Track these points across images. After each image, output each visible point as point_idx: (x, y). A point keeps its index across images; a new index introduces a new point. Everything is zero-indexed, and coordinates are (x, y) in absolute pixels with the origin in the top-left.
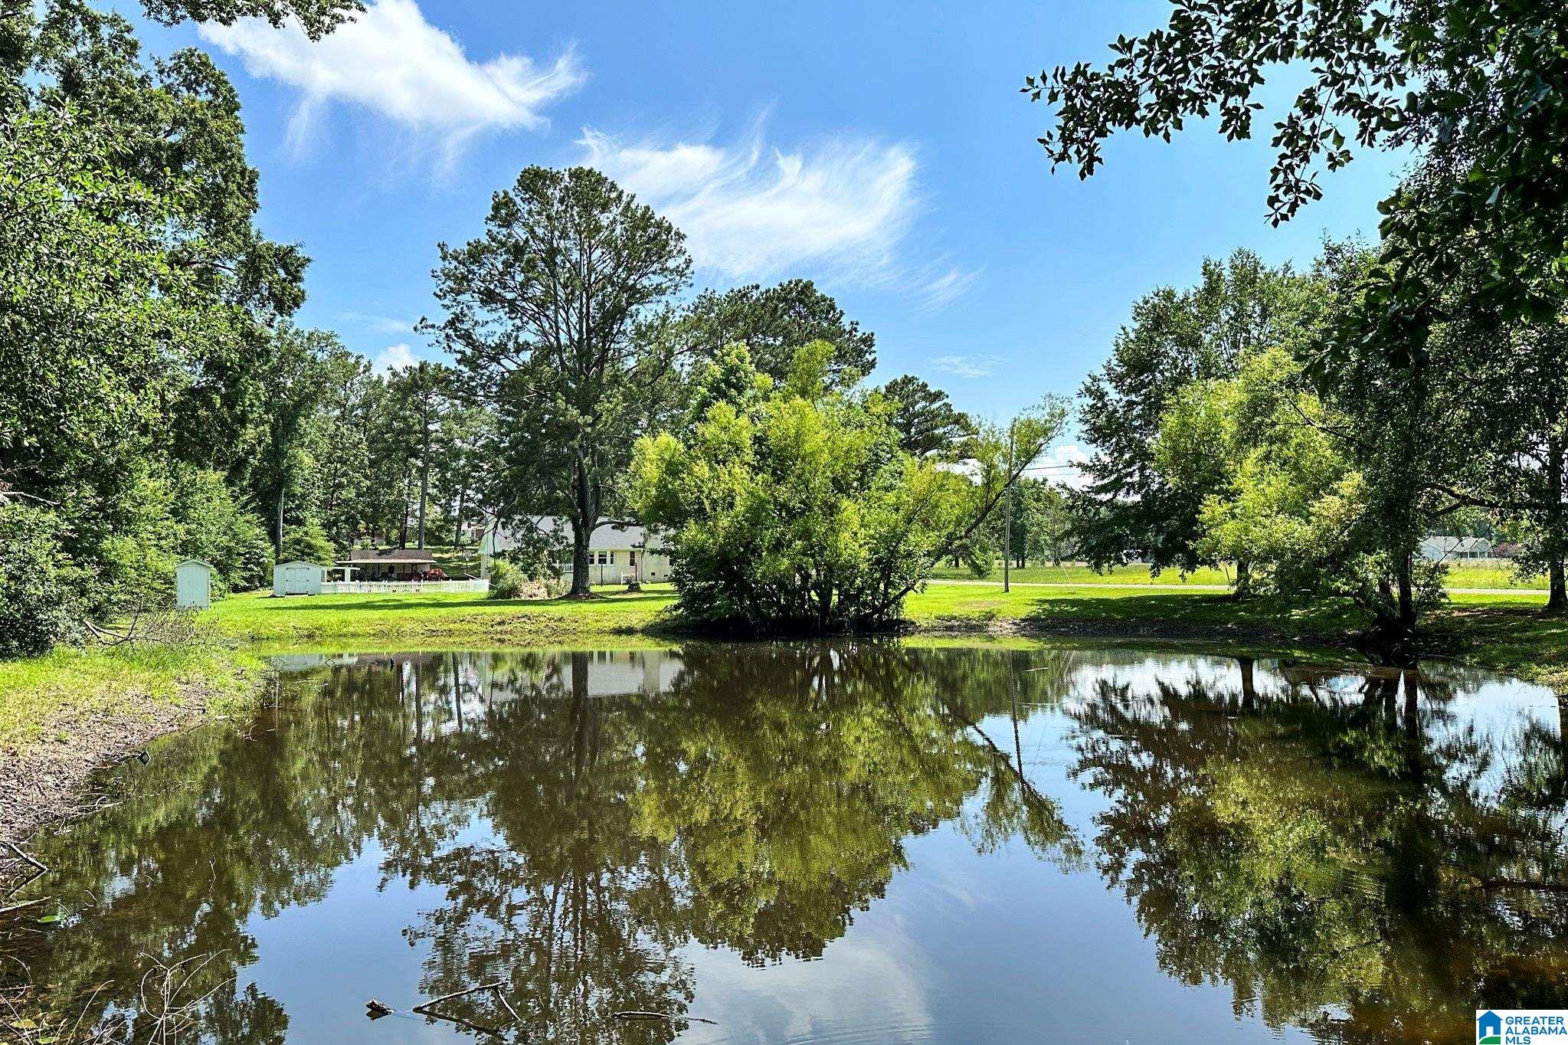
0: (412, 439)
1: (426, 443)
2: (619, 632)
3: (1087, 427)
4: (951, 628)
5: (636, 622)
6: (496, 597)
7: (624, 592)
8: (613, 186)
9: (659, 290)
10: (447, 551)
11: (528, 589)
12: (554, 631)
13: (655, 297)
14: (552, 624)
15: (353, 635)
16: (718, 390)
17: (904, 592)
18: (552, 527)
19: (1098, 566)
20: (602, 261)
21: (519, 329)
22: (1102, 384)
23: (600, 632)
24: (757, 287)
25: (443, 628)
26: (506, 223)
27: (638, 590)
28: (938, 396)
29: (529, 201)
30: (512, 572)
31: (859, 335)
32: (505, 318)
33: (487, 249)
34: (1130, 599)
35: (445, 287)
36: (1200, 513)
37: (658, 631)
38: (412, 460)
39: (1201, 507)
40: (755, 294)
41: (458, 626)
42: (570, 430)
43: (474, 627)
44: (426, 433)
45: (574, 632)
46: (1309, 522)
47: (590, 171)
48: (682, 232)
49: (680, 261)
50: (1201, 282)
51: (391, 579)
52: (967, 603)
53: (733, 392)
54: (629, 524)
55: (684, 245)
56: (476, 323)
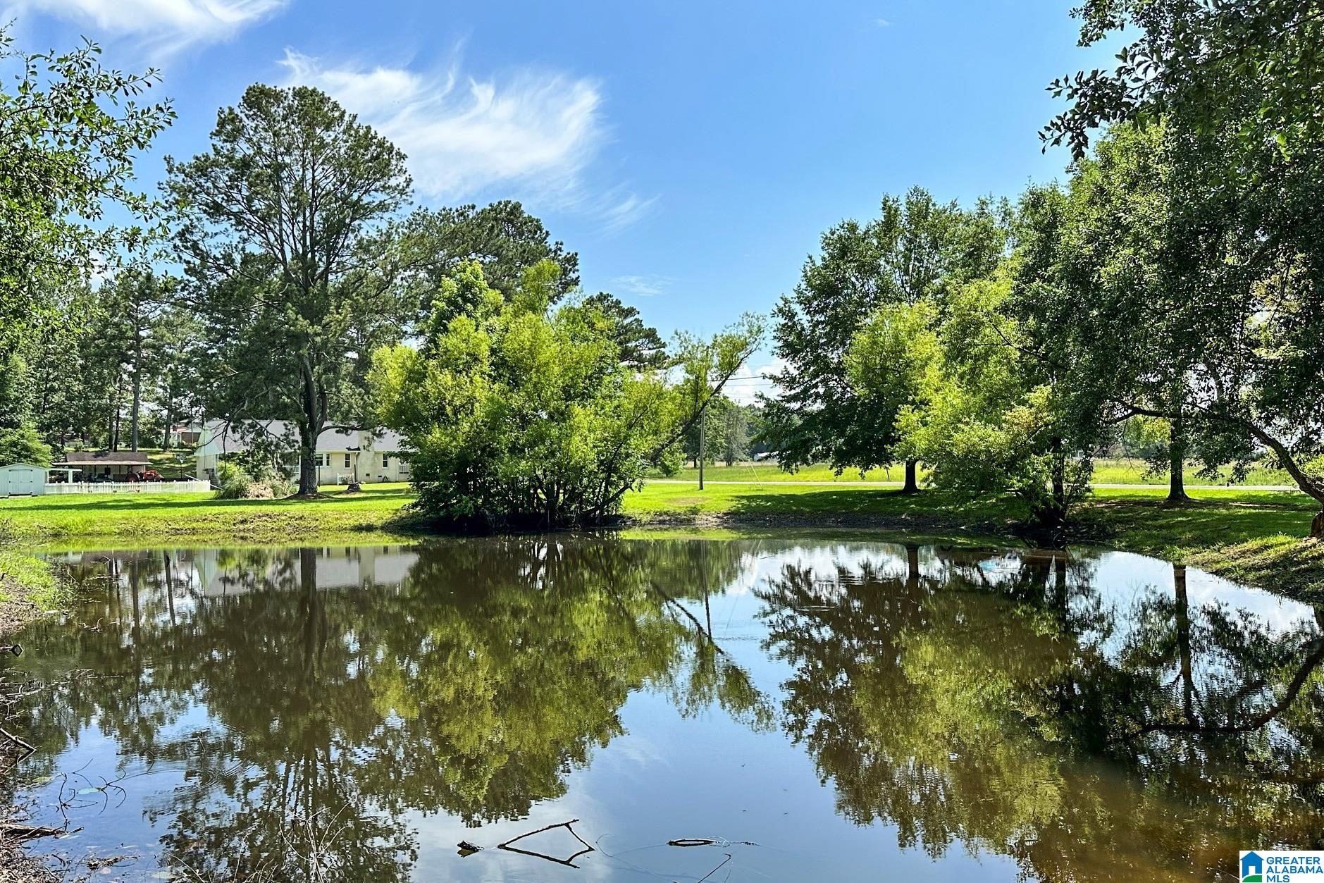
0: (124, 344)
1: (138, 350)
2: (359, 529)
3: (781, 344)
4: (661, 522)
6: (222, 497)
7: (347, 492)
8: (336, 105)
9: (382, 207)
10: (158, 453)
11: (254, 489)
12: (296, 529)
13: (377, 214)
14: (294, 523)
15: (100, 534)
16: (455, 304)
17: (622, 491)
18: (284, 431)
19: (788, 466)
20: (326, 178)
21: (245, 241)
22: (793, 306)
23: (341, 529)
24: (473, 207)
25: (187, 526)
26: (232, 138)
27: (358, 490)
28: (630, 312)
29: (252, 118)
30: (238, 474)
31: (564, 254)
32: (231, 230)
33: (215, 164)
34: (814, 495)
35: (171, 199)
36: (896, 421)
37: (397, 527)
38: (124, 365)
39: (897, 416)
40: (471, 214)
41: (201, 525)
42: (298, 339)
43: (217, 525)
44: (138, 339)
45: (316, 530)
46: (1001, 429)
47: (314, 91)
48: (403, 152)
49: (401, 180)
50: (880, 216)
51: (108, 480)
52: (675, 500)
53: (469, 307)
54: (353, 428)
55: (405, 164)
56: (206, 234)
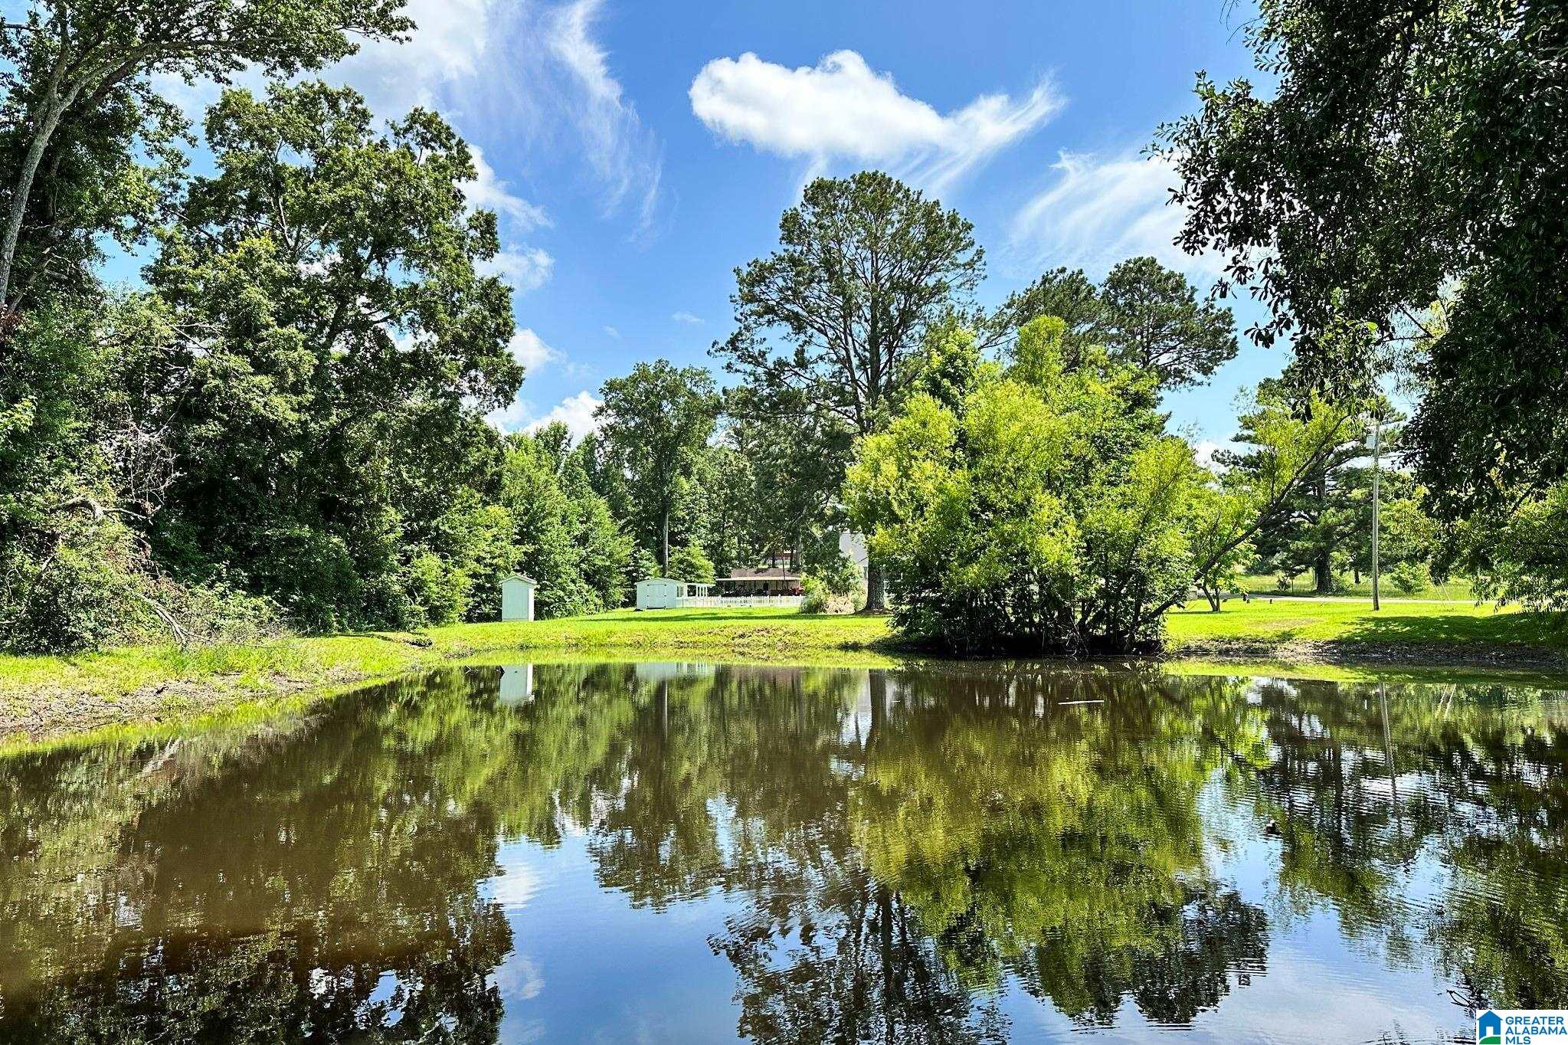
2: (845, 647)
5: (865, 639)
6: (804, 611)
8: (899, 187)
11: (834, 603)
12: (786, 645)
23: (827, 647)
25: (691, 639)
30: (819, 587)
41: (704, 638)
43: (717, 639)
45: (803, 647)
48: (970, 221)
49: (971, 253)
53: (946, 383)
